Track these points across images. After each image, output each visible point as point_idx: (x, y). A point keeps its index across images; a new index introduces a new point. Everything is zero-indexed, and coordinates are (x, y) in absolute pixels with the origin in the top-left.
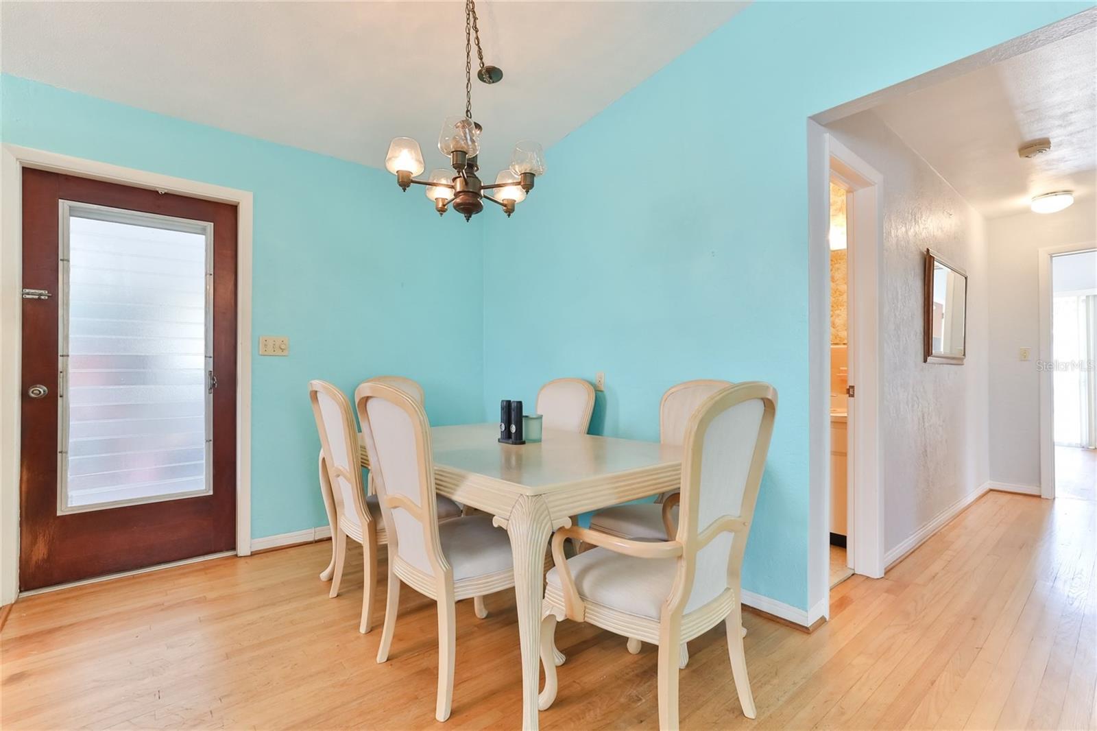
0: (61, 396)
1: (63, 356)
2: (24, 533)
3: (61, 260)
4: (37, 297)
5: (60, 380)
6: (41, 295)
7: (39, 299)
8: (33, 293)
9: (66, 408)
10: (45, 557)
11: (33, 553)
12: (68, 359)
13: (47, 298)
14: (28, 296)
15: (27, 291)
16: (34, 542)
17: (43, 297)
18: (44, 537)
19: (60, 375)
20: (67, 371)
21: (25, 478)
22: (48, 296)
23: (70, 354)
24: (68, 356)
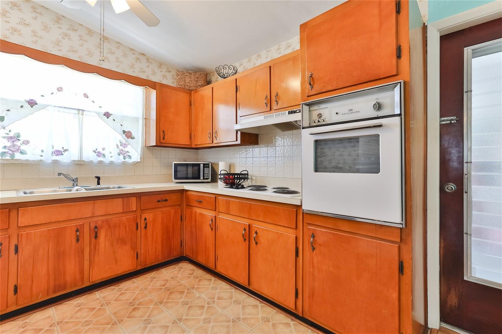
0: (466, 192)
1: (467, 163)
2: (442, 281)
3: (465, 92)
4: (449, 122)
5: (465, 181)
6: (452, 120)
7: (451, 123)
8: (447, 120)
9: (470, 202)
10: (457, 306)
11: (448, 298)
12: (471, 165)
13: (455, 121)
14: (443, 123)
15: (443, 119)
16: (448, 292)
17: (453, 122)
18: (455, 290)
19: (465, 177)
20: (470, 174)
21: (442, 245)
22: (456, 120)
23: (472, 161)
24: (471, 162)
